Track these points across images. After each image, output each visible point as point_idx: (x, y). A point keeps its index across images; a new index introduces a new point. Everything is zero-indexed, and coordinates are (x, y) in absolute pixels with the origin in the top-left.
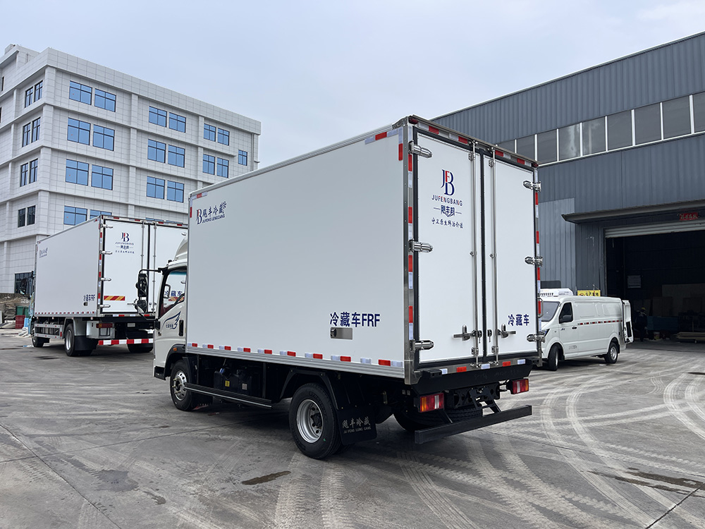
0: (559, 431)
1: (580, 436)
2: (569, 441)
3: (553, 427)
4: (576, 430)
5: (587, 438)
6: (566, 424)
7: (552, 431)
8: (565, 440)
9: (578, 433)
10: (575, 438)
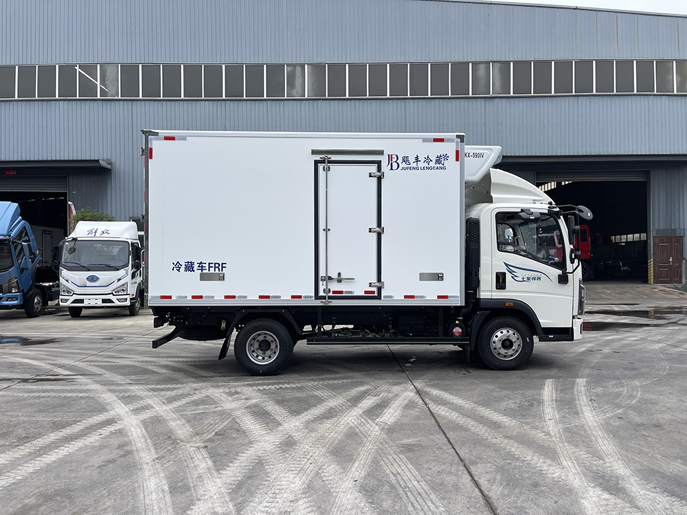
0: (141, 398)
1: (116, 398)
2: (125, 391)
3: (150, 402)
4: (123, 405)
5: (108, 397)
6: (137, 409)
7: (150, 397)
8: (129, 391)
9: (119, 401)
10: (121, 395)
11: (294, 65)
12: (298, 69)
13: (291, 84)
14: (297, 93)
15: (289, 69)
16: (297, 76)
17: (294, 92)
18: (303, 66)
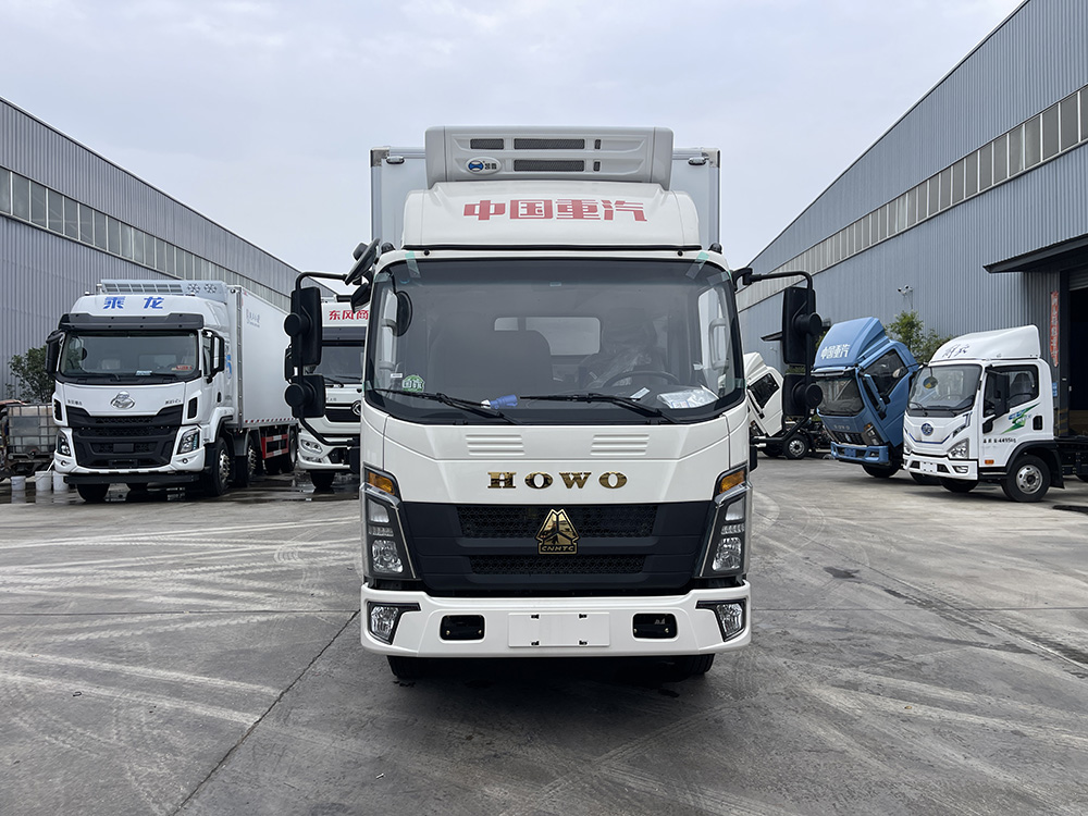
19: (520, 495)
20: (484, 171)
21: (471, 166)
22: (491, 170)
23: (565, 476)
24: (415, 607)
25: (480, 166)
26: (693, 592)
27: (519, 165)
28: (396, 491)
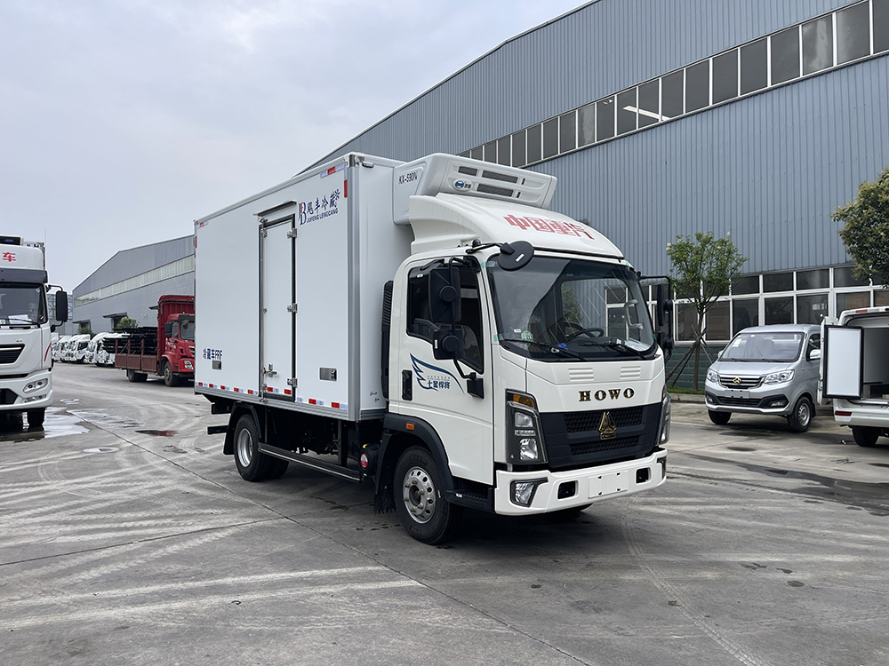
11: (814, 21)
12: (822, 25)
13: (810, 53)
14: (820, 64)
15: (806, 29)
16: (819, 36)
17: (815, 64)
18: (828, 17)
19: (592, 405)
20: (463, 188)
21: (457, 184)
22: (466, 189)
23: (611, 391)
24: (545, 480)
25: (462, 185)
26: (655, 454)
27: (482, 188)
28: (536, 408)
